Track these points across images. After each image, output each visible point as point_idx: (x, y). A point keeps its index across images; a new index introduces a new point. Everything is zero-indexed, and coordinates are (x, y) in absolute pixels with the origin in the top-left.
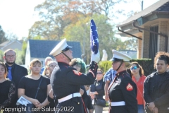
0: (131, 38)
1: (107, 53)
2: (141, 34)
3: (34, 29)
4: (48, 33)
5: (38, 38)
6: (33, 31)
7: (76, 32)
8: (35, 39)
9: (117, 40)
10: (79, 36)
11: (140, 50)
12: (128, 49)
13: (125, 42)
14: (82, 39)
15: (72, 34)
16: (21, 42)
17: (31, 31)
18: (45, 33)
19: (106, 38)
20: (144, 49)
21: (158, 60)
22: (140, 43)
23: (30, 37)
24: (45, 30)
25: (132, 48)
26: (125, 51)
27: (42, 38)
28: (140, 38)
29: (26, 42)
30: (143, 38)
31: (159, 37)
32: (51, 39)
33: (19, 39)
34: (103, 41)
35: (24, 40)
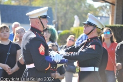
0: (104, 4)
1: (80, 19)
5: (9, 3)
8: (6, 3)
9: (90, 6)
10: (51, 2)
11: (112, 16)
12: (100, 15)
13: (98, 8)
14: (54, 4)
19: (79, 4)
20: (117, 15)
22: (113, 9)
25: (104, 14)
26: (97, 16)
27: (13, 3)
28: (113, 4)
30: (116, 4)
32: (22, 4)
34: (76, 6)
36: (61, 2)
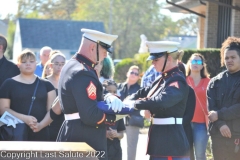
0: (189, 15)
2: (204, 9)
3: (27, 1)
4: (50, 7)
5: (34, 16)
6: (25, 4)
7: (97, 5)
8: (29, 17)
9: (165, 18)
10: (102, 13)
11: (202, 35)
12: (182, 33)
13: (179, 21)
14: (107, 16)
15: (91, 8)
16: (6, 21)
17: (22, 3)
18: (45, 7)
19: (147, 16)
20: (209, 33)
21: (226, 51)
22: (202, 24)
23: (20, 14)
24: (46, 2)
25: (189, 32)
26: (177, 36)
27: (41, 16)
28: (202, 15)
29: (15, 21)
30: (207, 15)
31: (234, 12)
32: (55, 18)
33: (2, 18)
34: (142, 20)
35: (11, 19)
36: (118, 13)
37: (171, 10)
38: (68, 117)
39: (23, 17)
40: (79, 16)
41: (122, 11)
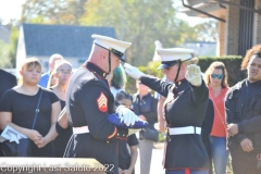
2: (224, 13)
3: (31, 5)
4: (56, 11)
5: (39, 21)
6: (29, 8)
7: (107, 9)
8: (34, 22)
9: (182, 23)
10: (113, 17)
11: (221, 40)
12: (200, 39)
13: (197, 27)
14: (118, 21)
15: (101, 12)
16: (9, 27)
17: (26, 7)
18: (51, 11)
20: (229, 39)
22: (222, 28)
23: (24, 19)
24: (52, 6)
25: (208, 38)
26: (195, 42)
27: (47, 21)
28: (222, 20)
29: (18, 27)
30: (227, 19)
31: (256, 16)
32: (62, 23)
33: (5, 23)
34: (157, 25)
35: (14, 24)
36: (130, 18)
37: (188, 14)
38: (77, 131)
39: (27, 22)
40: (88, 21)
41: (135, 15)
